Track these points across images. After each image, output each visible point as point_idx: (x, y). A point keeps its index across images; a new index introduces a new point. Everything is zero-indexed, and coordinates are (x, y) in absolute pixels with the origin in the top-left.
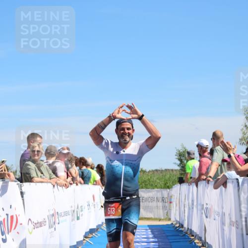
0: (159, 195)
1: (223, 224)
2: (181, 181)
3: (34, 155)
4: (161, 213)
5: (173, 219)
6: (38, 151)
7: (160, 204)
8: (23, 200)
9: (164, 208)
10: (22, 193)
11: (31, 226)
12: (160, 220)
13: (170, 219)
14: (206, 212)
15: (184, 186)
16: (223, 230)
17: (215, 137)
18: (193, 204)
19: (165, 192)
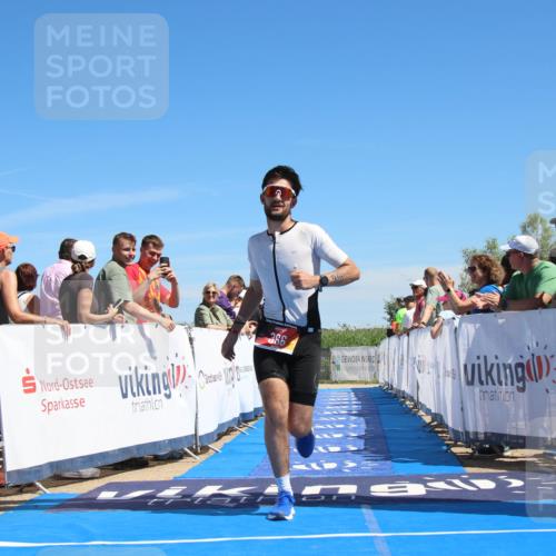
0: (365, 354)
1: (439, 376)
2: (390, 333)
3: (209, 298)
4: (367, 376)
5: (381, 381)
6: (214, 293)
7: (367, 364)
8: (193, 348)
9: (371, 368)
10: (191, 340)
11: (203, 379)
12: (366, 383)
13: (378, 382)
14: (419, 365)
15: (394, 339)
16: (438, 383)
17: (428, 276)
18: (403, 359)
19: (372, 350)
